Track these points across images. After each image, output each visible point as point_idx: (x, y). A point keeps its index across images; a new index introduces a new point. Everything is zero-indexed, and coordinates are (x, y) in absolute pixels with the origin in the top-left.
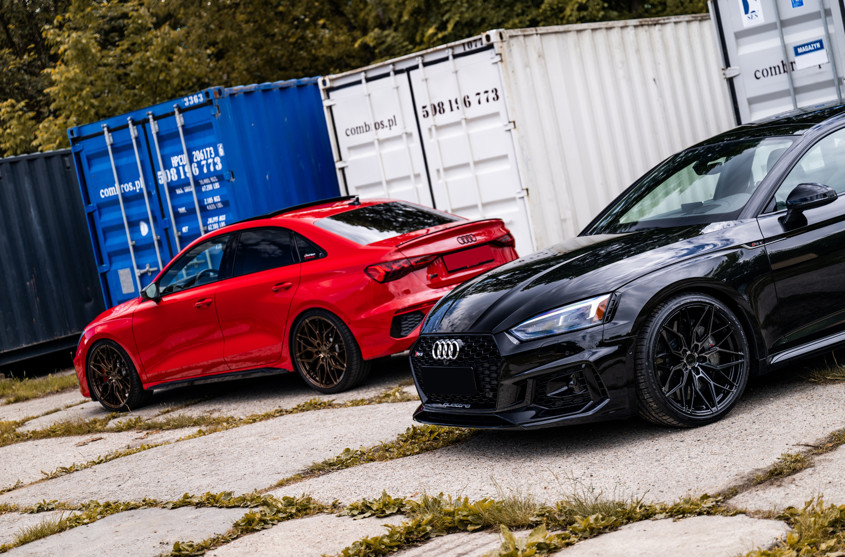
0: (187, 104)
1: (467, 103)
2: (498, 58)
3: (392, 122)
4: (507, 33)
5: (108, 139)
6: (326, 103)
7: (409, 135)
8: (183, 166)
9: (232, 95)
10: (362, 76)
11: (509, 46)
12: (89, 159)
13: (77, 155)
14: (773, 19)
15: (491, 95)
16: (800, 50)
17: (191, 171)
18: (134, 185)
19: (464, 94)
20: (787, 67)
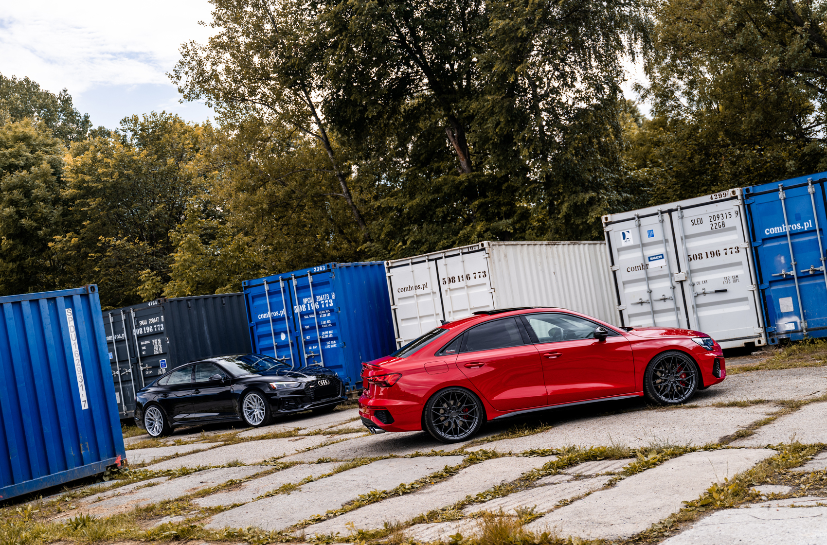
0: (315, 271)
1: (468, 278)
2: (487, 256)
3: (425, 286)
4: (492, 243)
5: (266, 287)
6: (388, 275)
7: (434, 293)
8: (310, 304)
9: (340, 267)
10: (410, 261)
11: (492, 250)
12: (253, 298)
13: (247, 295)
14: (638, 242)
15: (482, 274)
16: (651, 259)
17: (314, 306)
18: (279, 313)
19: (467, 273)
20: (645, 267)
